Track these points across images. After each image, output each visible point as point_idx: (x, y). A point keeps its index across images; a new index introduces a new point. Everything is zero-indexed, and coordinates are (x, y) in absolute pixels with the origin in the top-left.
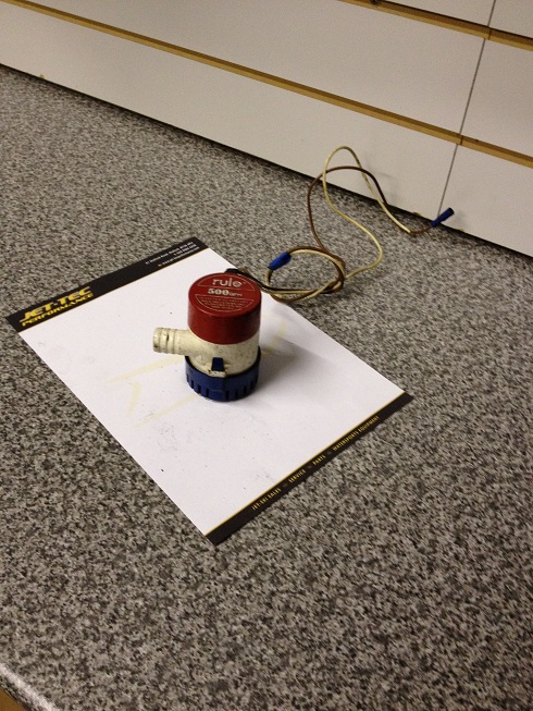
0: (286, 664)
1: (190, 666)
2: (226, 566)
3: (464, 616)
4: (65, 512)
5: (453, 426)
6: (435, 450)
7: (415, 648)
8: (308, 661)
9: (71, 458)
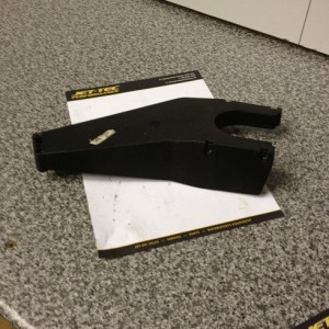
0: (200, 322)
1: (140, 322)
2: (162, 261)
3: (316, 294)
4: (62, 227)
5: (309, 174)
6: (297, 190)
7: (283, 314)
8: (214, 320)
9: (66, 194)
